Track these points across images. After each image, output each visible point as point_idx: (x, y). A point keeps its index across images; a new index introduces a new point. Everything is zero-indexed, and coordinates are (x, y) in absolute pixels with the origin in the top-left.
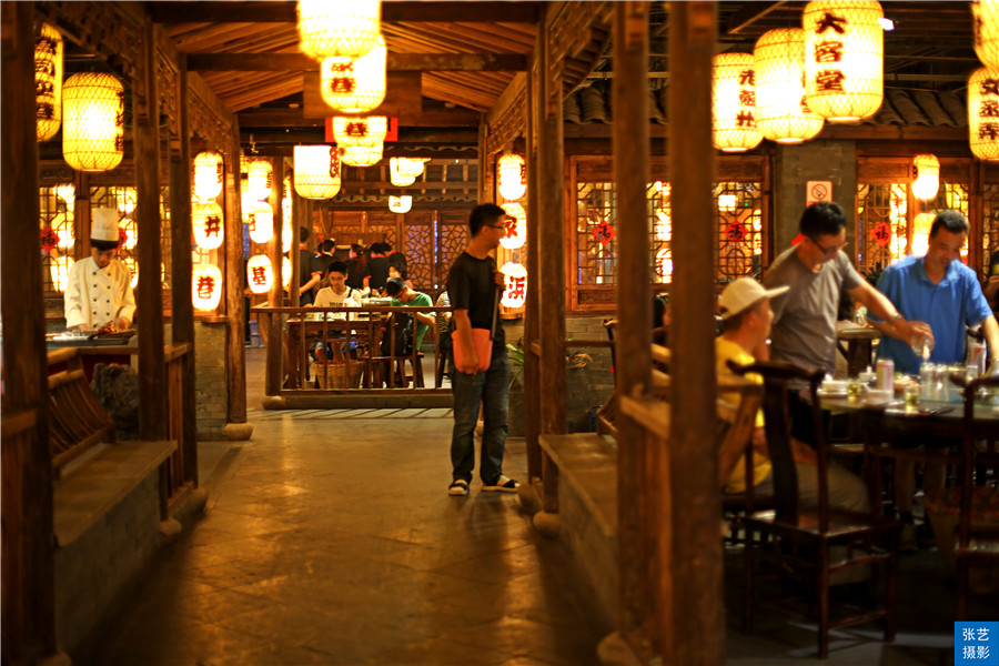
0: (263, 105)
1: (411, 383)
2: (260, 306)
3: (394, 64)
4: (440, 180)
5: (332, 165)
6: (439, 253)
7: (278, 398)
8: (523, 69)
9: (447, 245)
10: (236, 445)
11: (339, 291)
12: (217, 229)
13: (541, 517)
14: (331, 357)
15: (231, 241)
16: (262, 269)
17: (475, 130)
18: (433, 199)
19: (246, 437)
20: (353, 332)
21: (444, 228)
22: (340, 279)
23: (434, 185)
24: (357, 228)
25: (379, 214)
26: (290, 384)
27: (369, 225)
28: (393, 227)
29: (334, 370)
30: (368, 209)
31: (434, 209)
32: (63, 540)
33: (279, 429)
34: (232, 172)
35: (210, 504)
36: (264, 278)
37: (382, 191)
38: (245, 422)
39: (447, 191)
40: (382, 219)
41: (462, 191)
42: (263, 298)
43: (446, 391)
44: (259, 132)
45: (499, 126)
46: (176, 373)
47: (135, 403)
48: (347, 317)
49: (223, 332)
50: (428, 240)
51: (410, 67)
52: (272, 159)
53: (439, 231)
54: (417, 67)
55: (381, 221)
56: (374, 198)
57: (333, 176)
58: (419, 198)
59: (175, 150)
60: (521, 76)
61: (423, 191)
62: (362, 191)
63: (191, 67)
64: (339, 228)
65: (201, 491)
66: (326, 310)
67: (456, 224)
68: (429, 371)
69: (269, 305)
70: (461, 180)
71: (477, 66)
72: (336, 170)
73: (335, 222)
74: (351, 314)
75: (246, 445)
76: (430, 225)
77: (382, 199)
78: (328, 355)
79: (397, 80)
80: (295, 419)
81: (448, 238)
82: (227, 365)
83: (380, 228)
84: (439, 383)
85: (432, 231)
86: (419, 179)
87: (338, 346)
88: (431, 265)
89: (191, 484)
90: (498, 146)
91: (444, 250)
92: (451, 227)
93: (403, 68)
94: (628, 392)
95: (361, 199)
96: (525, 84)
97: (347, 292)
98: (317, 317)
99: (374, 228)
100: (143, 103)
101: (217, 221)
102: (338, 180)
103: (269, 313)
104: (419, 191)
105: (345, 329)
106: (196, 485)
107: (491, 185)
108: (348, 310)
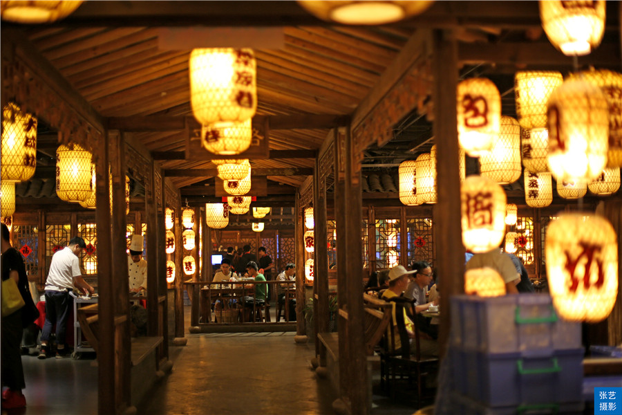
0: (192, 185)
1: (264, 321)
2: (188, 281)
3: (255, 173)
4: (279, 214)
5: (224, 212)
6: (280, 253)
7: (197, 327)
8: (311, 174)
9: (284, 248)
10: (180, 347)
11: (226, 274)
12: (172, 244)
13: (319, 368)
14: (223, 308)
15: (178, 250)
16: (190, 263)
17: (293, 195)
18: (276, 224)
19: (184, 344)
20: (235, 295)
21: (282, 240)
22: (227, 267)
23: (276, 217)
24: (235, 240)
25: (247, 232)
26: (203, 320)
27: (241, 238)
28: (254, 239)
29: (225, 313)
30: (240, 229)
31: (276, 229)
32: (135, 363)
33: (199, 341)
34: (178, 216)
35: (174, 369)
36: (191, 268)
37: (248, 220)
38: (183, 337)
39: (283, 220)
40: (248, 235)
41: (291, 220)
42: (190, 277)
43: (282, 323)
44: (190, 197)
45: (304, 195)
46: (160, 309)
47: (145, 321)
48: (232, 287)
49: (173, 293)
50: (273, 246)
51: (262, 174)
52: (194, 208)
53: (280, 241)
54: (265, 174)
55: (247, 236)
56: (244, 224)
57: (225, 217)
58: (268, 224)
59: (160, 212)
60: (311, 177)
61: (270, 220)
62: (238, 220)
63: (166, 175)
64: (225, 240)
65: (170, 362)
66: (221, 283)
67: (288, 238)
68: (273, 316)
69: (193, 280)
70: (291, 214)
71: (291, 173)
72: (227, 214)
73: (223, 237)
74: (234, 285)
75: (185, 348)
76: (275, 238)
77: (248, 224)
78: (221, 306)
79: (256, 180)
80: (206, 337)
81: (284, 245)
82: (175, 309)
83: (247, 240)
84: (278, 319)
85: (276, 241)
86: (267, 215)
87: (226, 302)
88: (275, 259)
89: (166, 358)
90: (304, 204)
91: (282, 251)
92: (286, 239)
93: (259, 175)
94: (341, 307)
95: (237, 224)
96: (312, 181)
97: (230, 274)
98: (216, 287)
99: (244, 240)
100: (150, 194)
101: (172, 240)
102: (227, 219)
103: (193, 285)
104: (268, 220)
105: (230, 293)
106: (168, 360)
107: (301, 222)
108: (232, 283)
